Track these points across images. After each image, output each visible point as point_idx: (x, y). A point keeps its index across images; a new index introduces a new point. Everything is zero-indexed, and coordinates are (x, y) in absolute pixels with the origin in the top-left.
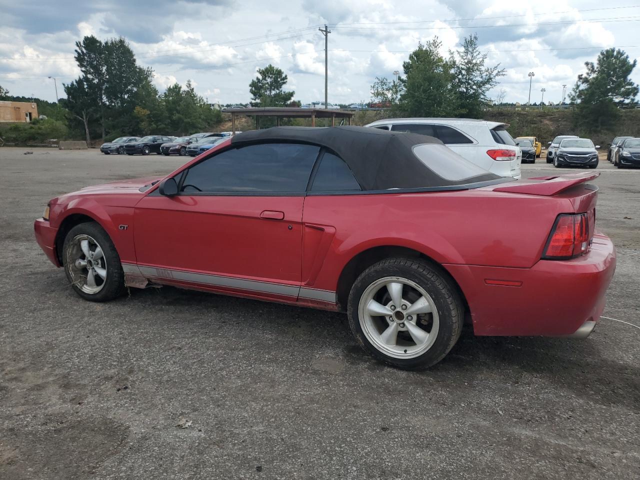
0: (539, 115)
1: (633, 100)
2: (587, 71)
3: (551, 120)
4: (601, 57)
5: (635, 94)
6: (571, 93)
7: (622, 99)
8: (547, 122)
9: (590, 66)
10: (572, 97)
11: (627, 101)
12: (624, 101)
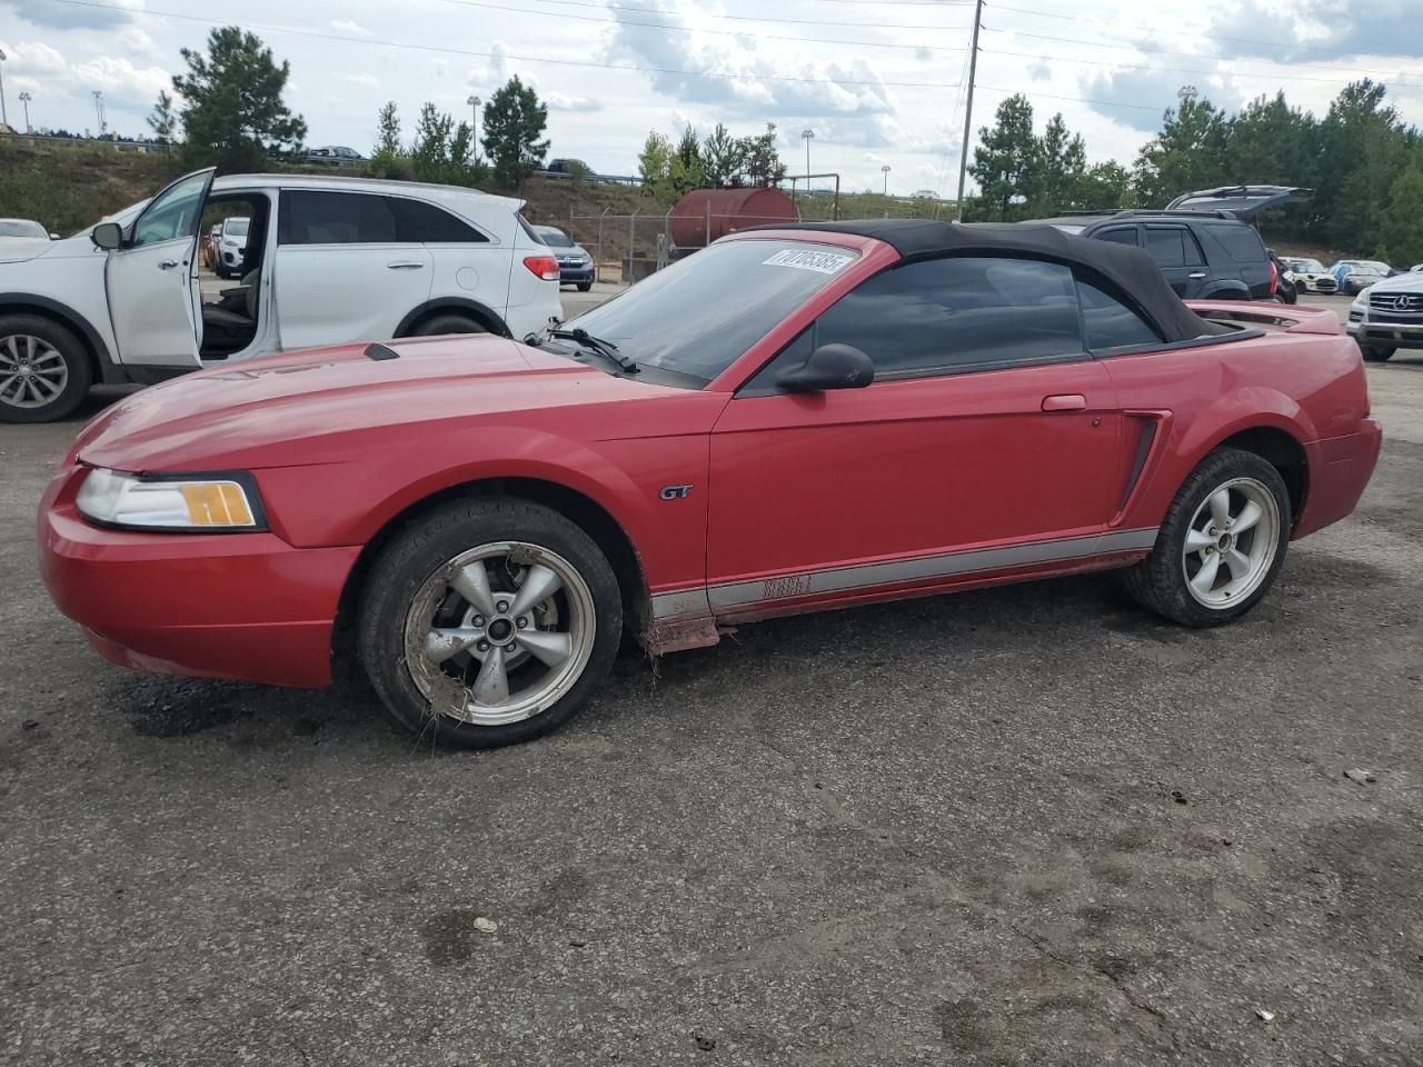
0: (84, 159)
1: (299, 146)
2: (190, 70)
3: (118, 174)
4: (215, 43)
5: (301, 135)
6: (153, 115)
7: (276, 142)
8: (113, 180)
9: (192, 59)
10: (157, 125)
11: (285, 147)
12: (279, 145)
